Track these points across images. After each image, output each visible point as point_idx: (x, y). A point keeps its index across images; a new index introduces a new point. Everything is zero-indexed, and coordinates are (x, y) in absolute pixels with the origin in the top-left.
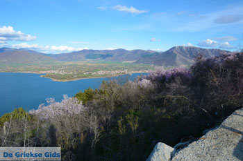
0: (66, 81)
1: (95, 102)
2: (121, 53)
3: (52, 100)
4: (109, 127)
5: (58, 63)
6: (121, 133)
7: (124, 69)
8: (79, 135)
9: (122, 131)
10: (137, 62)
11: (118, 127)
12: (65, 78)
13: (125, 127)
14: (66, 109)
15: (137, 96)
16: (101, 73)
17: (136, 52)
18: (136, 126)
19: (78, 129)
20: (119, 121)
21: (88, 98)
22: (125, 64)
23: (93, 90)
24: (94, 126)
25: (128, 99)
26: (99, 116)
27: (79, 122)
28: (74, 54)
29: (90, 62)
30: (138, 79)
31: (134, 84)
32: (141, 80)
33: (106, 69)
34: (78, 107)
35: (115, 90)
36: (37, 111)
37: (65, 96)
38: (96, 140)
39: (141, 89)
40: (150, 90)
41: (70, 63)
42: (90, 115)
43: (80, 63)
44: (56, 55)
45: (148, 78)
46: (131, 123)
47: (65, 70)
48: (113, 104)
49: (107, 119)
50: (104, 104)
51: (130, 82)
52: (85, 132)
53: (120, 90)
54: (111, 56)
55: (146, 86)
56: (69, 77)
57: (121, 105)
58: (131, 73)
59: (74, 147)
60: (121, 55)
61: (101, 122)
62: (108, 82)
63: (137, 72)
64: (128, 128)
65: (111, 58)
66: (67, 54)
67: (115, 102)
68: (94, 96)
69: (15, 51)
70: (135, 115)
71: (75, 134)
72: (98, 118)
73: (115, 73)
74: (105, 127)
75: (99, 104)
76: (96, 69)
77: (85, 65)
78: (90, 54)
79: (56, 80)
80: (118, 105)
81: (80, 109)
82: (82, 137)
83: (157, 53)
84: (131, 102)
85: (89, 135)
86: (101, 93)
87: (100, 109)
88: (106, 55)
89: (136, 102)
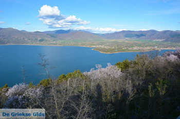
0: (109, 53)
1: (130, 70)
2: (153, 33)
3: (100, 66)
4: (141, 90)
5: (105, 40)
6: (151, 95)
7: (154, 46)
8: (117, 93)
9: (151, 94)
10: (165, 41)
11: (148, 91)
12: (109, 51)
13: (154, 91)
14: (109, 73)
15: (165, 68)
16: (135, 48)
17: (165, 32)
18: (164, 92)
19: (117, 88)
20: (149, 86)
21: (125, 66)
22: (155, 42)
23: (129, 61)
24: (129, 87)
25: (157, 70)
26: (133, 81)
27: (118, 84)
28: (116, 34)
29: (127, 40)
30: (166, 55)
31: (162, 58)
32: (169, 55)
33: (140, 45)
34: (118, 73)
35: (147, 62)
36: (89, 73)
37: (108, 64)
38: (130, 98)
39: (169, 63)
40: (177, 64)
41: (113, 40)
42: (126, 79)
43: (120, 40)
44: (104, 34)
45: (175, 54)
46: (159, 89)
47: (109, 45)
48: (144, 73)
49: (139, 84)
50: (137, 72)
51: (159, 56)
52: (122, 91)
53: (151, 62)
54: (144, 35)
55: (173, 60)
56: (112, 50)
57: (150, 74)
58: (160, 49)
59: (113, 101)
60: (153, 35)
61: (134, 86)
62: (141, 56)
63: (165, 49)
64: (157, 93)
65: (144, 37)
66: (111, 34)
67: (146, 72)
68: (130, 66)
69: (76, 32)
70: (163, 84)
71: (114, 92)
72: (132, 82)
73: (147, 49)
74: (137, 90)
75: (133, 72)
76: (132, 46)
77: (124, 42)
78: (128, 34)
79: (102, 52)
80: (149, 74)
81: (119, 74)
82: (120, 95)
84: (159, 72)
85: (125, 94)
86: (135, 63)
87: (134, 76)
88: (141, 34)
89: (164, 73)
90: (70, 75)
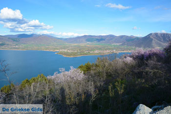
0: (72, 57)
1: (92, 72)
2: (112, 37)
3: (63, 69)
4: (102, 90)
5: (67, 44)
6: (111, 95)
7: (113, 49)
8: (80, 95)
9: (111, 94)
10: (122, 45)
11: (108, 91)
12: (72, 55)
13: (113, 91)
14: (72, 76)
15: (123, 69)
16: (96, 52)
17: (122, 37)
18: (122, 91)
19: (80, 91)
20: (110, 87)
21: (87, 69)
22: (114, 45)
23: (91, 64)
24: (91, 89)
25: (116, 71)
26: (95, 82)
27: (81, 86)
28: (78, 38)
29: (89, 44)
30: (123, 57)
31: (120, 60)
32: (125, 57)
33: (100, 49)
34: (80, 75)
35: (107, 64)
36: (53, 77)
37: (71, 67)
38: (93, 99)
39: (126, 64)
40: (132, 65)
41: (75, 45)
42: (88, 81)
43: (82, 45)
44: (66, 39)
45: (130, 57)
46: (118, 89)
47: (72, 49)
48: (105, 74)
49: (101, 85)
50: (99, 74)
51: (117, 59)
52: (85, 93)
53: (110, 64)
54: (104, 40)
55: (129, 62)
56: (75, 54)
57: (110, 75)
58: (118, 52)
59: (77, 103)
60: (112, 39)
61: (96, 87)
62: (102, 59)
63: (122, 52)
64: (116, 92)
65: (104, 41)
66: (73, 38)
67: (107, 73)
68: (91, 68)
69: (39, 36)
70: (122, 83)
71: (78, 94)
72: (94, 84)
73: (107, 52)
74: (99, 90)
75: (95, 74)
76: (93, 49)
77: (86, 46)
78: (89, 38)
79: (65, 56)
80: (109, 75)
81: (82, 77)
82: (83, 97)
83: (137, 38)
84: (118, 73)
85: (88, 95)
86: (97, 66)
87: (96, 78)
88: (100, 39)
89: (121, 73)
90: (34, 80)
